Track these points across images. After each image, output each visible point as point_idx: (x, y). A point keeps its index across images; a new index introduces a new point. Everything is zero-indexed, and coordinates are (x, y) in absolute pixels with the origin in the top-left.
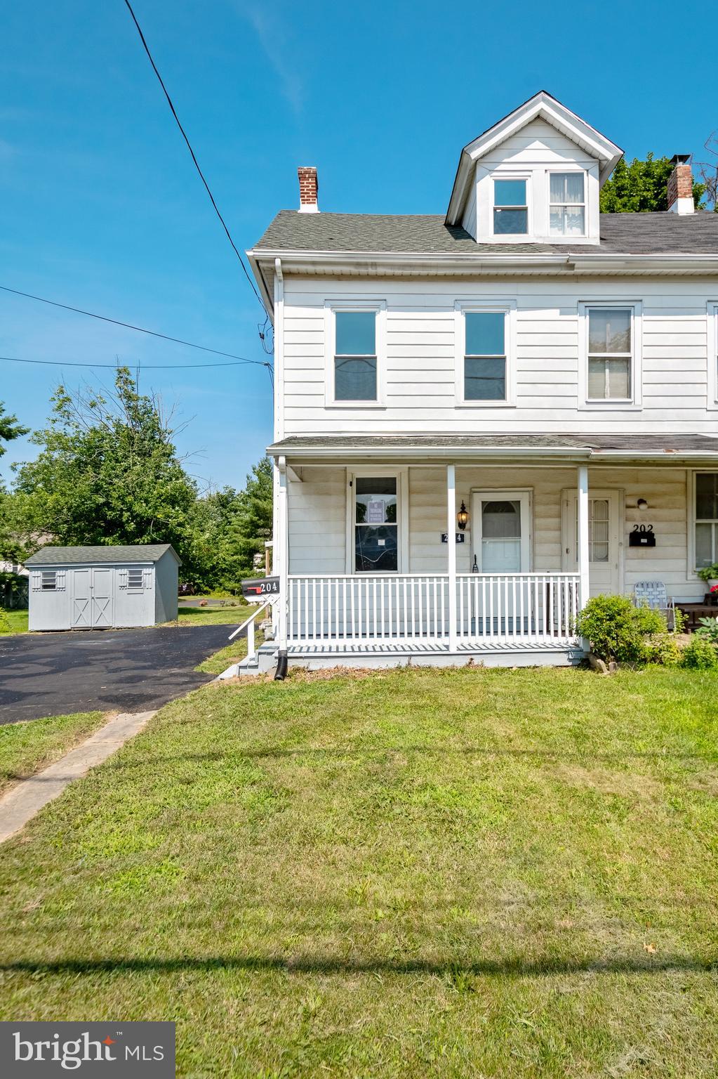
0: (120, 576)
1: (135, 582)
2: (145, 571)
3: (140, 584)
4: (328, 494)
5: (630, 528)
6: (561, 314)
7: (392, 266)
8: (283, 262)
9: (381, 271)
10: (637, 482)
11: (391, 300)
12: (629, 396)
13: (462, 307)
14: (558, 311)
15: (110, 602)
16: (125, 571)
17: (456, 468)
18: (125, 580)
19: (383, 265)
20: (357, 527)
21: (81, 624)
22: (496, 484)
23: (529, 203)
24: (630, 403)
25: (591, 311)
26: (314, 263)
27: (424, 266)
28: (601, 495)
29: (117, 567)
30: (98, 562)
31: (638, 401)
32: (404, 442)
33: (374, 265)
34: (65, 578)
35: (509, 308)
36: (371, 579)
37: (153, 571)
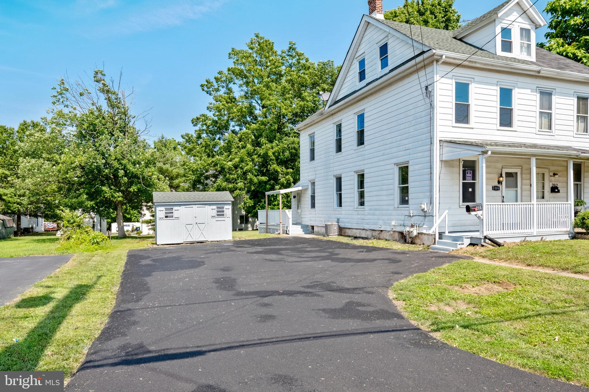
0: (211, 210)
1: (221, 213)
2: (226, 207)
3: (223, 215)
4: (453, 167)
5: (551, 185)
6: (531, 92)
7: (481, 64)
8: (446, 57)
9: (478, 65)
10: (553, 166)
11: (477, 79)
12: (550, 129)
13: (500, 85)
14: (530, 90)
15: (207, 225)
16: (215, 207)
17: (536, 159)
18: (214, 213)
19: (479, 63)
20: (463, 183)
21: (190, 240)
22: (510, 165)
23: (513, 40)
24: (551, 132)
25: (540, 92)
26: (454, 59)
27: (492, 65)
28: (542, 171)
29: (210, 205)
30: (199, 201)
31: (554, 132)
32: (504, 145)
33: (475, 62)
34: (179, 211)
35: (514, 87)
36: (510, 205)
37: (230, 207)
